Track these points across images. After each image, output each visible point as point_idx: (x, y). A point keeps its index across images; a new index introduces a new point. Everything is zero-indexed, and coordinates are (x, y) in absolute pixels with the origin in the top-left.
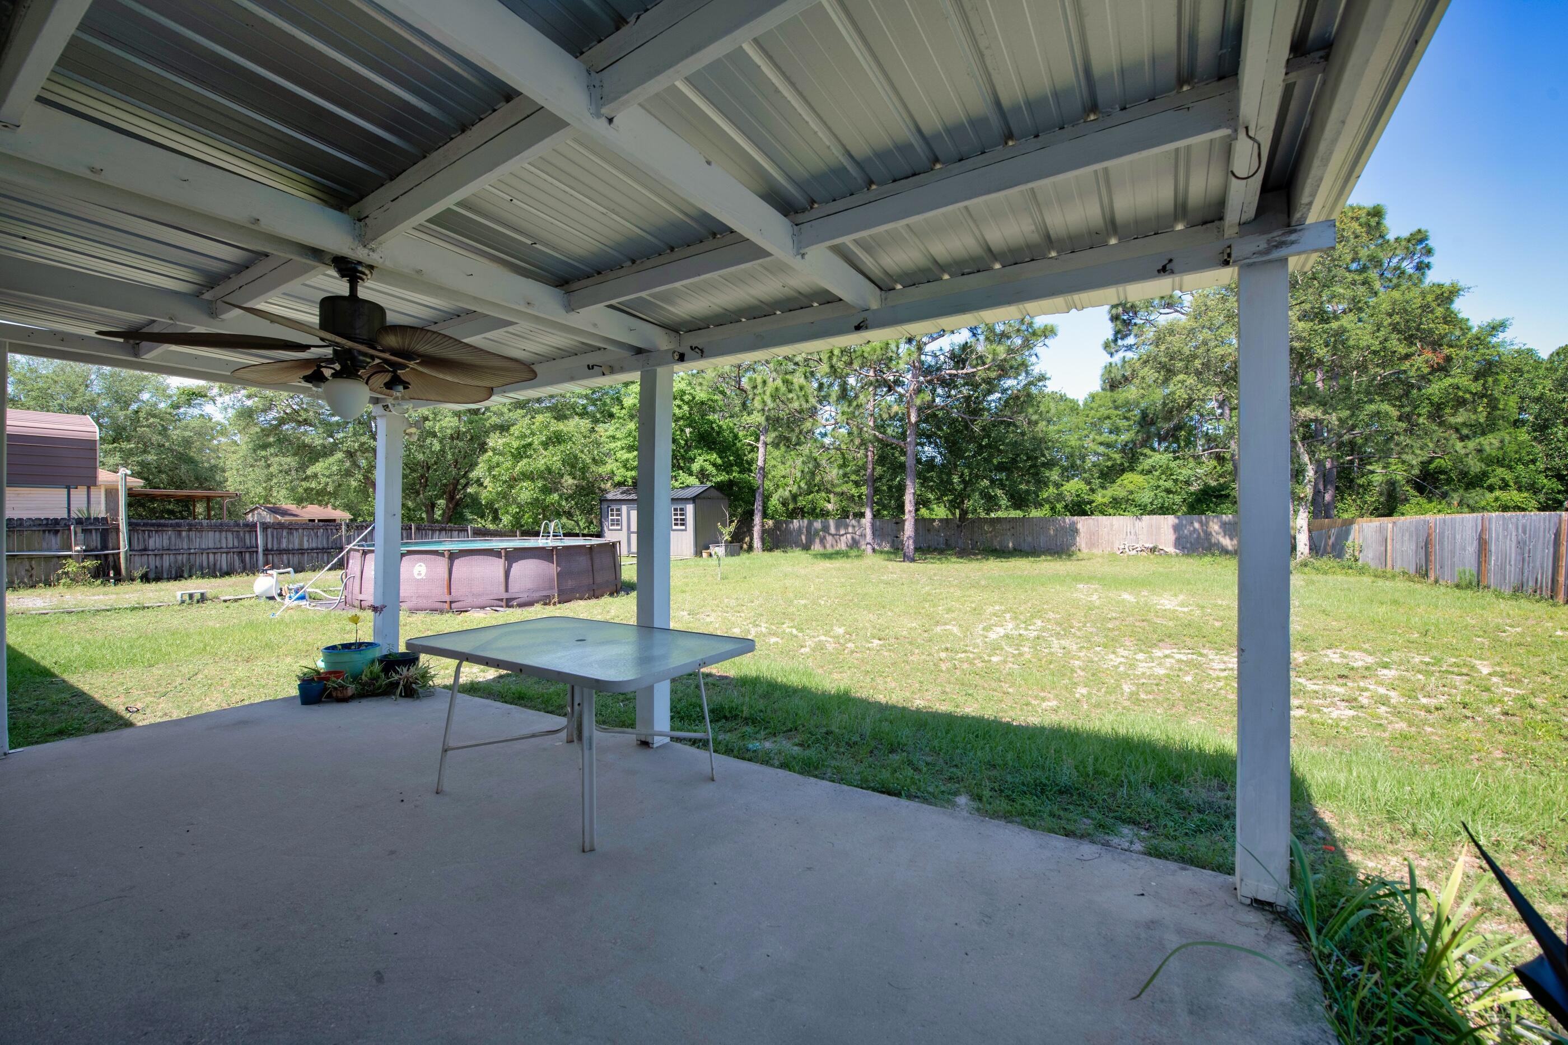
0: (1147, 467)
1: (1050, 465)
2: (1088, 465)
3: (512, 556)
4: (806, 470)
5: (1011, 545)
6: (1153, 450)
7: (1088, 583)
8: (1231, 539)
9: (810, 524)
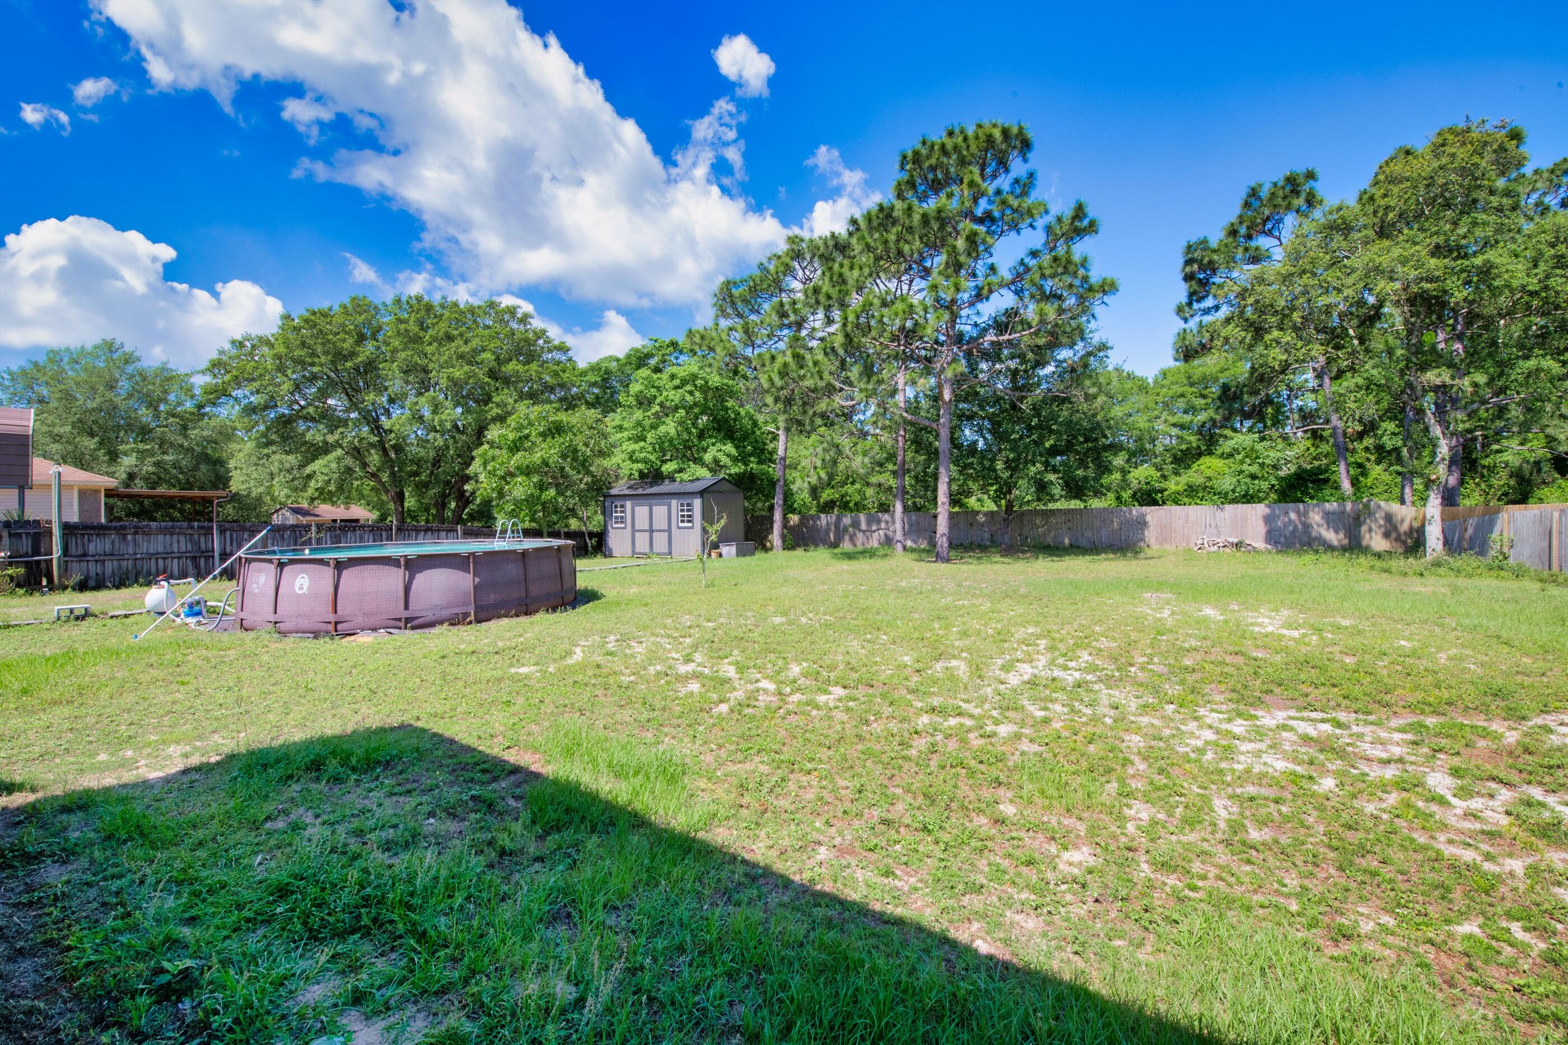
0: (1228, 450)
1: (1115, 448)
2: (1159, 448)
3: (414, 565)
4: (828, 458)
5: (1067, 541)
6: (1235, 430)
7: (1157, 591)
8: (1336, 532)
9: (839, 519)
